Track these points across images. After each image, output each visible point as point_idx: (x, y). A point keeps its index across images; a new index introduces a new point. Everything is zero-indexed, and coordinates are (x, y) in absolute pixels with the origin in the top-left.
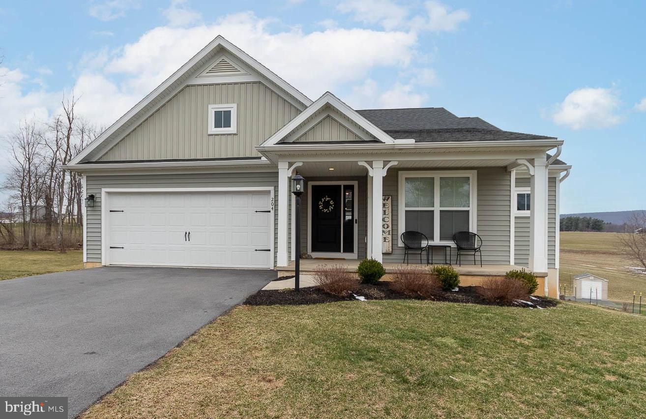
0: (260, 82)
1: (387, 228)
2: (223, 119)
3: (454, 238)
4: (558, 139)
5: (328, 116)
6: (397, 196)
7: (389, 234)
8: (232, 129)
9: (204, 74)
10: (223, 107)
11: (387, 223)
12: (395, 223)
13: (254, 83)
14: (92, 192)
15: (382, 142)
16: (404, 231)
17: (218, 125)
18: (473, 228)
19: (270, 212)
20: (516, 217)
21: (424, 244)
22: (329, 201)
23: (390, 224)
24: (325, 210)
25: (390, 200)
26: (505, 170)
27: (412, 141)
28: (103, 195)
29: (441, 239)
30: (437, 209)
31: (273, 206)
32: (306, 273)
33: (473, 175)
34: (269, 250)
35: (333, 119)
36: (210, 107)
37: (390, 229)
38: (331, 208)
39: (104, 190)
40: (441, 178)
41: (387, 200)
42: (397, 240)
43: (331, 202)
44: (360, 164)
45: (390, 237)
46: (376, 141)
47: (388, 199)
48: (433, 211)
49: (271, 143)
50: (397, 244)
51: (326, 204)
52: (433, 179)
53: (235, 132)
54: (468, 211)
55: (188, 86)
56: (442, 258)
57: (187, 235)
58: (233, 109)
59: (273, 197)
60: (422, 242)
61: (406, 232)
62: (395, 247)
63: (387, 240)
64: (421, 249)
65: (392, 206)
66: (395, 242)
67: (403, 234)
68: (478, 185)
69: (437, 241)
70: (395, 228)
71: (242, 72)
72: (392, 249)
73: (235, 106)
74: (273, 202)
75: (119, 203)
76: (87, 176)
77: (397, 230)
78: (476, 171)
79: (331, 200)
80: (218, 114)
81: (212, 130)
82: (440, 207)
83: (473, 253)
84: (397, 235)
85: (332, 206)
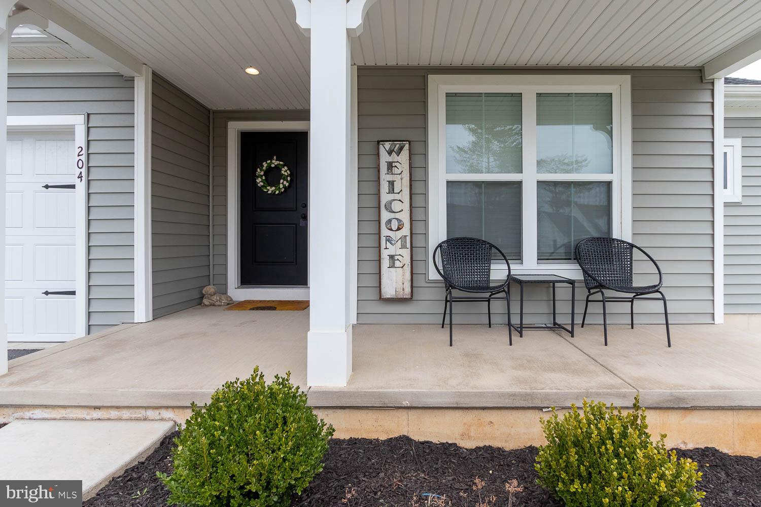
1: (399, 229)
3: (575, 255)
6: (425, 142)
7: (403, 246)
11: (397, 216)
12: (419, 215)
16: (443, 237)
18: (622, 228)
19: (73, 187)
21: (498, 272)
22: (278, 168)
23: (405, 217)
24: (271, 190)
25: (405, 153)
29: (542, 257)
30: (530, 178)
31: (84, 170)
33: (620, 89)
34: (73, 293)
37: (406, 231)
38: (284, 184)
40: (539, 95)
41: (398, 154)
42: (426, 261)
43: (285, 171)
45: (406, 253)
47: (401, 149)
48: (519, 184)
50: (426, 274)
51: (273, 176)
52: (517, 97)
54: (609, 184)
56: (544, 308)
59: (84, 145)
60: (493, 267)
61: (447, 241)
62: (420, 282)
63: (397, 264)
65: (411, 167)
66: (419, 269)
67: (440, 246)
68: (634, 116)
69: (531, 266)
70: (419, 228)
72: (412, 287)
74: (83, 158)
77: (426, 234)
79: (283, 166)
82: (539, 172)
84: (426, 248)
85: (285, 179)
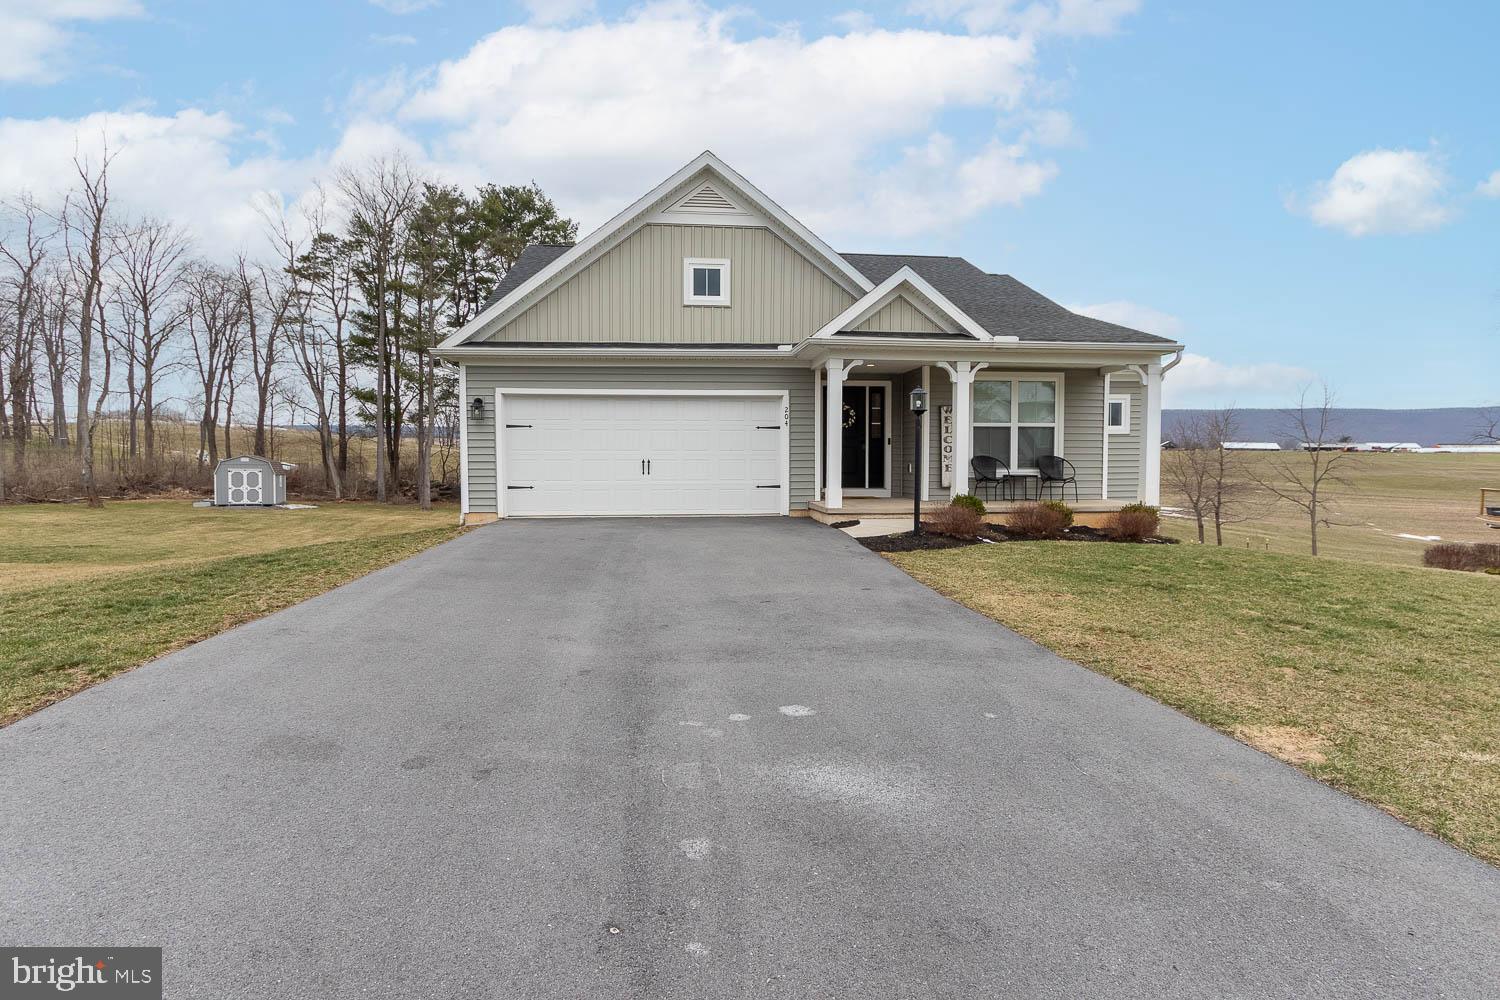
0: (766, 229)
1: (950, 452)
2: (707, 282)
3: (1036, 464)
4: (1178, 344)
5: (900, 297)
8: (724, 298)
9: (676, 207)
10: (707, 263)
11: (949, 444)
13: (757, 228)
14: (478, 393)
15: (975, 339)
17: (699, 290)
18: (1059, 452)
19: (783, 428)
20: (1109, 435)
21: (999, 473)
26: (1097, 373)
27: (1015, 339)
28: (499, 399)
29: (1020, 466)
30: (1014, 426)
31: (788, 420)
32: (869, 517)
33: (1059, 379)
34: (782, 486)
35: (905, 300)
36: (687, 261)
39: (499, 391)
40: (1020, 382)
44: (940, 365)
46: (966, 335)
48: (1009, 429)
49: (827, 333)
52: (1009, 383)
53: (729, 304)
54: (1053, 428)
55: (648, 225)
57: (646, 466)
58: (725, 268)
59: (788, 406)
60: (997, 471)
64: (995, 480)
68: (1065, 393)
69: (1014, 470)
71: (739, 210)
73: (727, 262)
74: (788, 413)
75: (521, 412)
76: (467, 367)
78: (1062, 374)
80: (699, 274)
81: (691, 298)
82: (1019, 421)
83: (1061, 485)
